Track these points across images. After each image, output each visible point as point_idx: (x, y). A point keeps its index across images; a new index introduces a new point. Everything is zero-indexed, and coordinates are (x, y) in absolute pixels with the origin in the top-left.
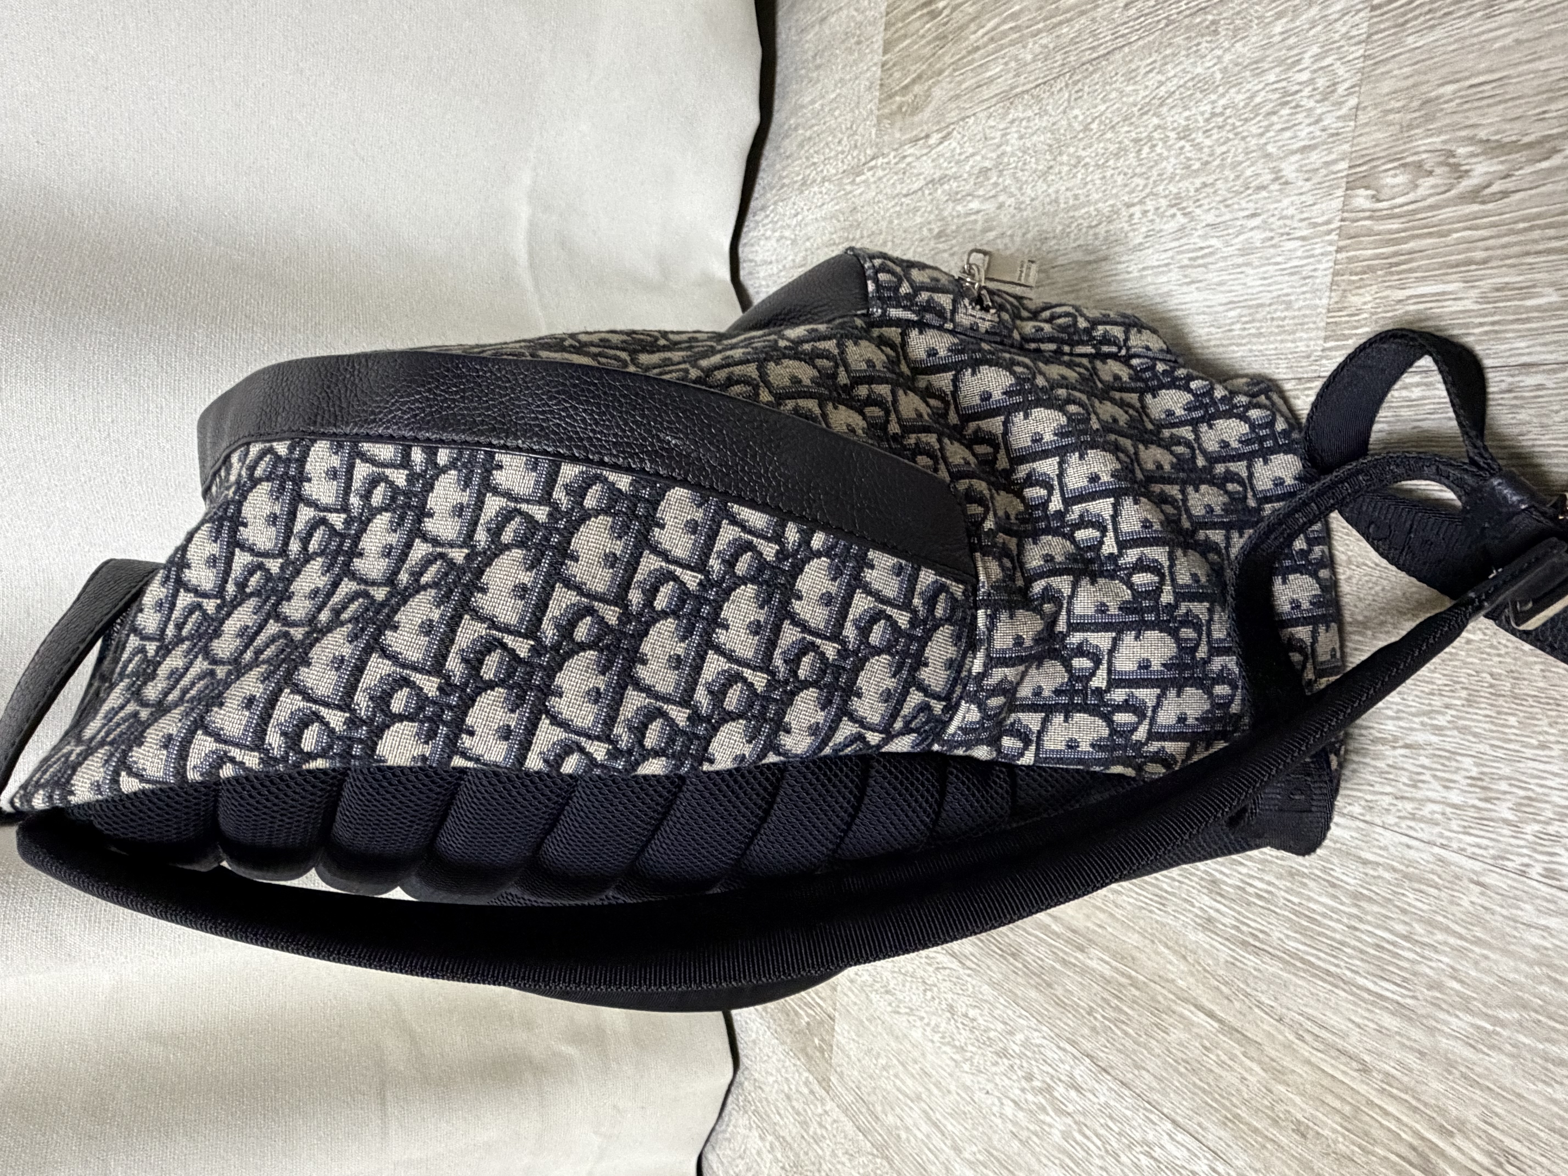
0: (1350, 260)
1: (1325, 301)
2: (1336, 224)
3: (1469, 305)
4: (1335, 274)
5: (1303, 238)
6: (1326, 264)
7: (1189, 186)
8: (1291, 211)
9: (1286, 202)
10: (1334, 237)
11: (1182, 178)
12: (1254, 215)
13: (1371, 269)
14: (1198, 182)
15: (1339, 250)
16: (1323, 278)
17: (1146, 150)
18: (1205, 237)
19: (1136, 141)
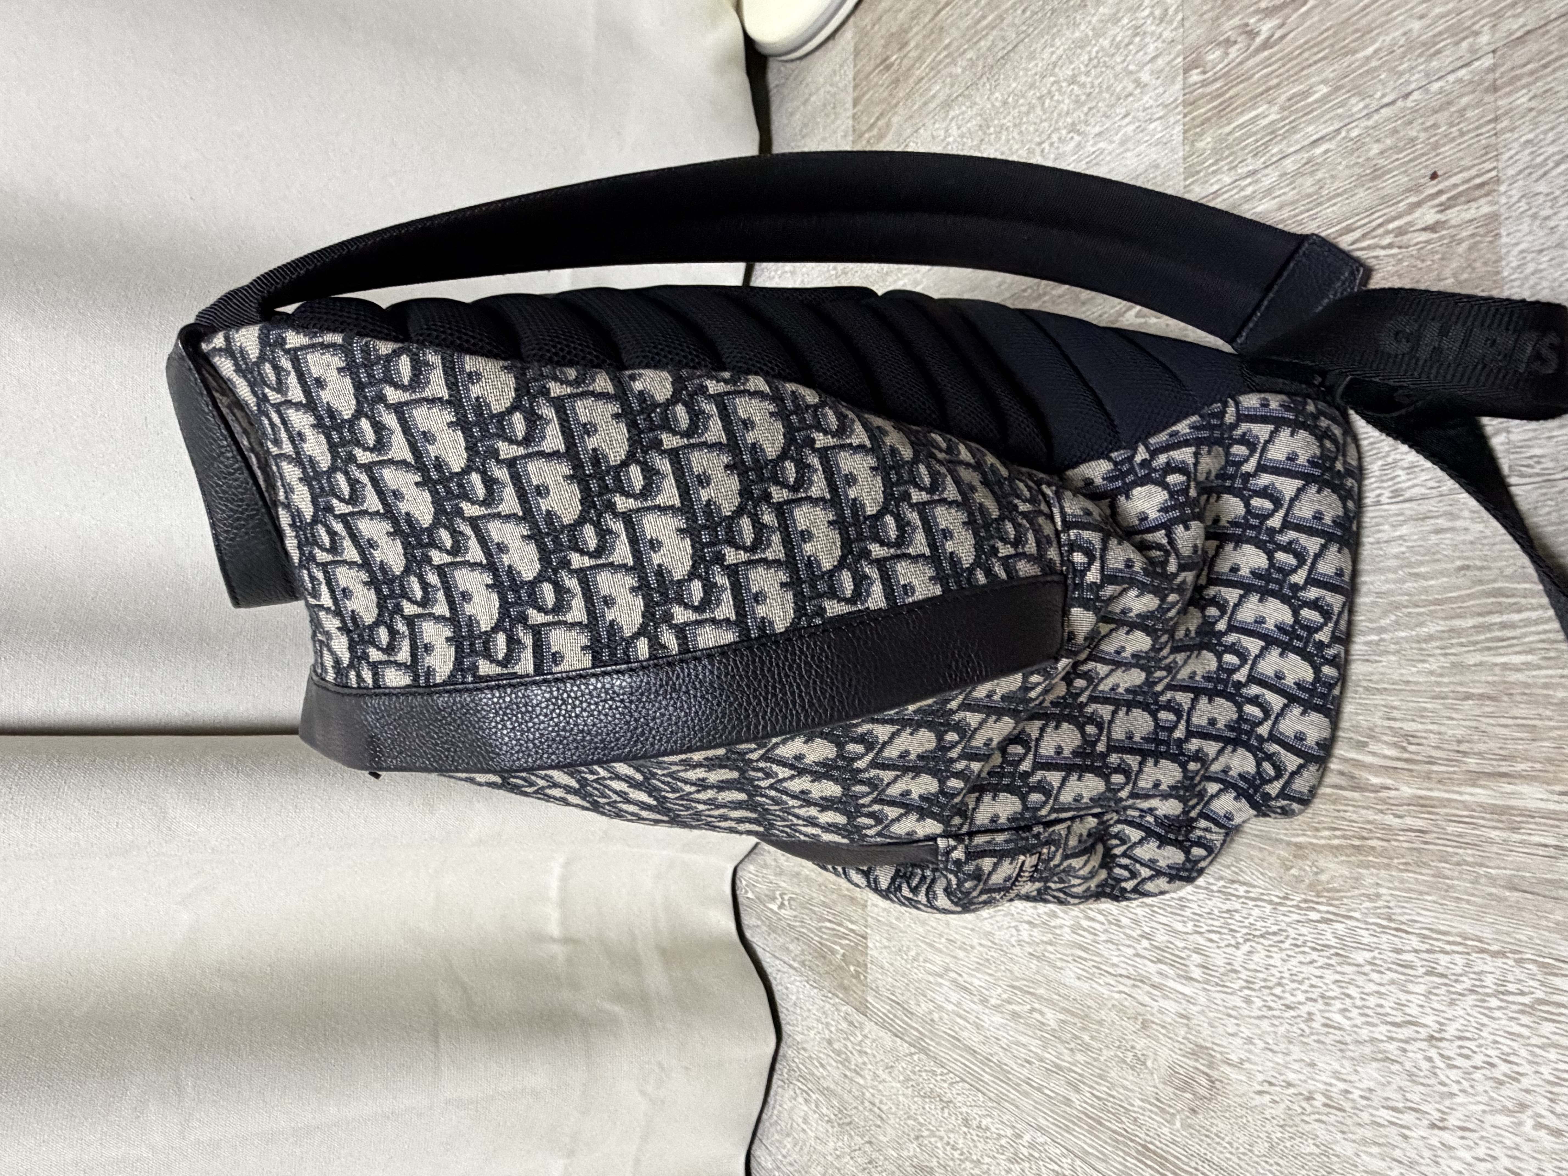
0: (1193, 119)
1: (1181, 154)
2: (1181, 99)
3: (1273, 117)
4: (1185, 132)
5: (1160, 118)
6: (1179, 128)
7: (1080, 114)
8: (1151, 102)
9: (1146, 98)
10: (1180, 108)
11: (1075, 110)
12: (1126, 116)
13: (1208, 119)
14: (1085, 109)
15: (1185, 116)
16: (1178, 138)
17: (1048, 101)
18: (1095, 144)
19: (1040, 98)
